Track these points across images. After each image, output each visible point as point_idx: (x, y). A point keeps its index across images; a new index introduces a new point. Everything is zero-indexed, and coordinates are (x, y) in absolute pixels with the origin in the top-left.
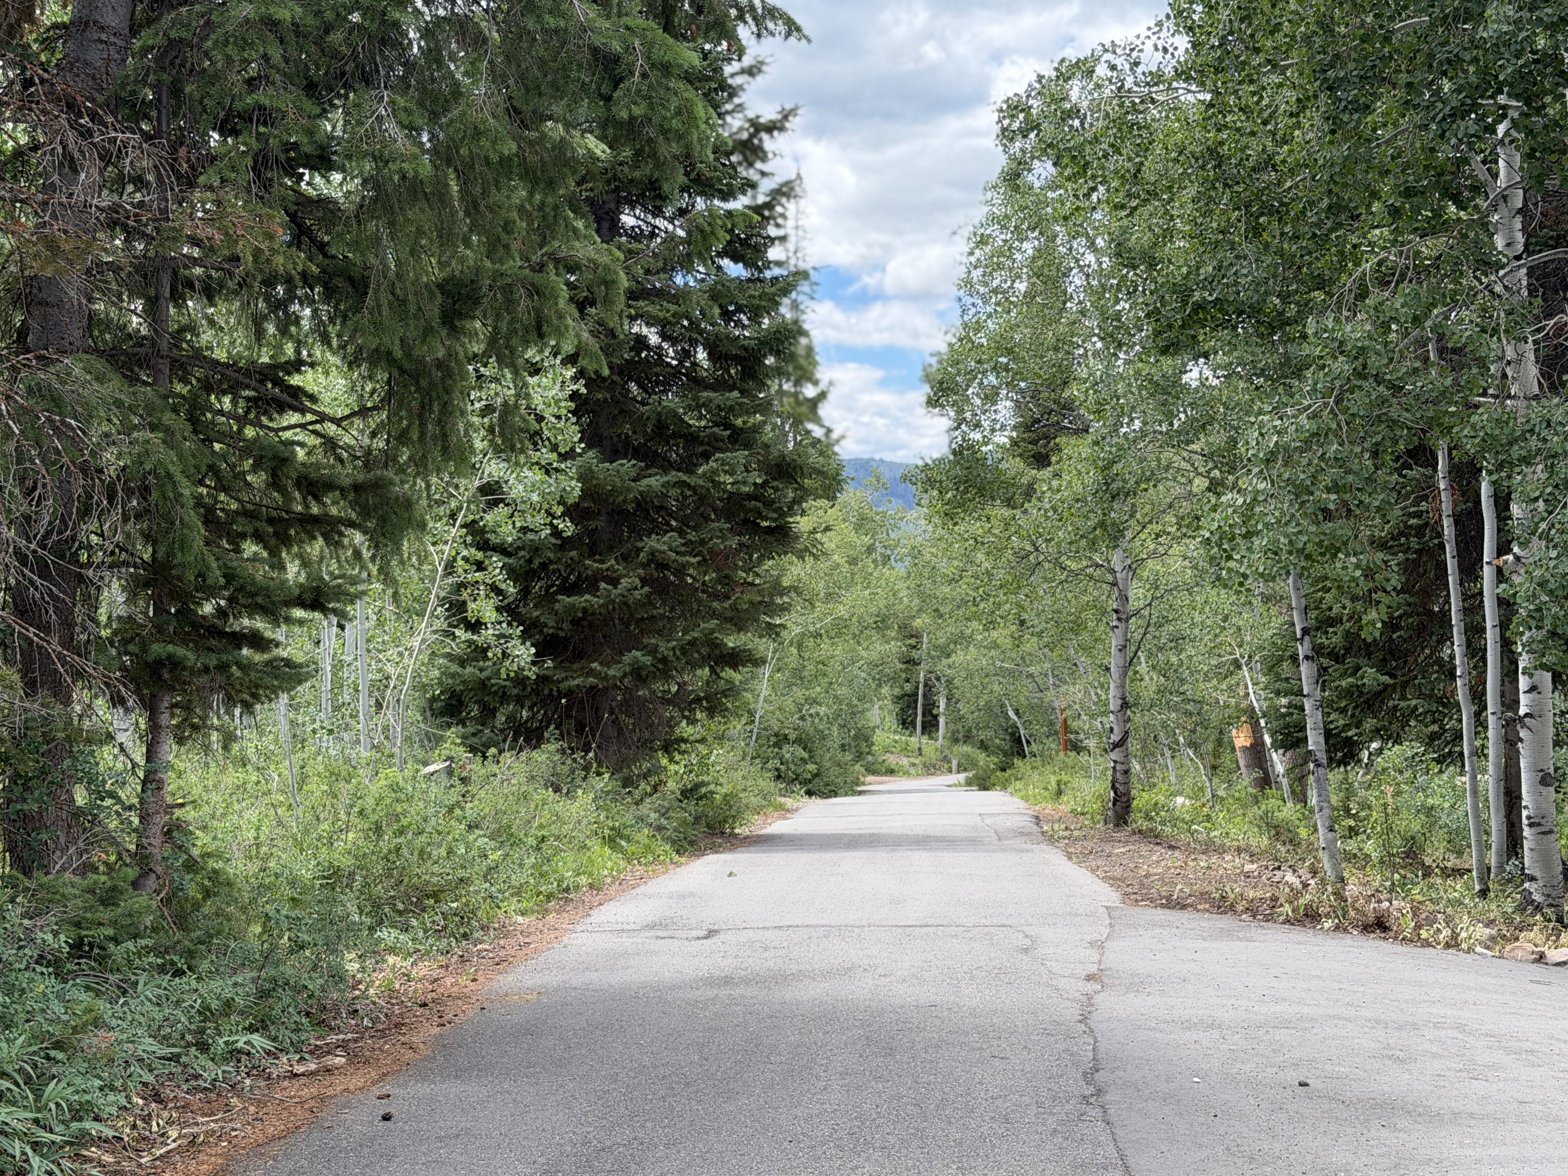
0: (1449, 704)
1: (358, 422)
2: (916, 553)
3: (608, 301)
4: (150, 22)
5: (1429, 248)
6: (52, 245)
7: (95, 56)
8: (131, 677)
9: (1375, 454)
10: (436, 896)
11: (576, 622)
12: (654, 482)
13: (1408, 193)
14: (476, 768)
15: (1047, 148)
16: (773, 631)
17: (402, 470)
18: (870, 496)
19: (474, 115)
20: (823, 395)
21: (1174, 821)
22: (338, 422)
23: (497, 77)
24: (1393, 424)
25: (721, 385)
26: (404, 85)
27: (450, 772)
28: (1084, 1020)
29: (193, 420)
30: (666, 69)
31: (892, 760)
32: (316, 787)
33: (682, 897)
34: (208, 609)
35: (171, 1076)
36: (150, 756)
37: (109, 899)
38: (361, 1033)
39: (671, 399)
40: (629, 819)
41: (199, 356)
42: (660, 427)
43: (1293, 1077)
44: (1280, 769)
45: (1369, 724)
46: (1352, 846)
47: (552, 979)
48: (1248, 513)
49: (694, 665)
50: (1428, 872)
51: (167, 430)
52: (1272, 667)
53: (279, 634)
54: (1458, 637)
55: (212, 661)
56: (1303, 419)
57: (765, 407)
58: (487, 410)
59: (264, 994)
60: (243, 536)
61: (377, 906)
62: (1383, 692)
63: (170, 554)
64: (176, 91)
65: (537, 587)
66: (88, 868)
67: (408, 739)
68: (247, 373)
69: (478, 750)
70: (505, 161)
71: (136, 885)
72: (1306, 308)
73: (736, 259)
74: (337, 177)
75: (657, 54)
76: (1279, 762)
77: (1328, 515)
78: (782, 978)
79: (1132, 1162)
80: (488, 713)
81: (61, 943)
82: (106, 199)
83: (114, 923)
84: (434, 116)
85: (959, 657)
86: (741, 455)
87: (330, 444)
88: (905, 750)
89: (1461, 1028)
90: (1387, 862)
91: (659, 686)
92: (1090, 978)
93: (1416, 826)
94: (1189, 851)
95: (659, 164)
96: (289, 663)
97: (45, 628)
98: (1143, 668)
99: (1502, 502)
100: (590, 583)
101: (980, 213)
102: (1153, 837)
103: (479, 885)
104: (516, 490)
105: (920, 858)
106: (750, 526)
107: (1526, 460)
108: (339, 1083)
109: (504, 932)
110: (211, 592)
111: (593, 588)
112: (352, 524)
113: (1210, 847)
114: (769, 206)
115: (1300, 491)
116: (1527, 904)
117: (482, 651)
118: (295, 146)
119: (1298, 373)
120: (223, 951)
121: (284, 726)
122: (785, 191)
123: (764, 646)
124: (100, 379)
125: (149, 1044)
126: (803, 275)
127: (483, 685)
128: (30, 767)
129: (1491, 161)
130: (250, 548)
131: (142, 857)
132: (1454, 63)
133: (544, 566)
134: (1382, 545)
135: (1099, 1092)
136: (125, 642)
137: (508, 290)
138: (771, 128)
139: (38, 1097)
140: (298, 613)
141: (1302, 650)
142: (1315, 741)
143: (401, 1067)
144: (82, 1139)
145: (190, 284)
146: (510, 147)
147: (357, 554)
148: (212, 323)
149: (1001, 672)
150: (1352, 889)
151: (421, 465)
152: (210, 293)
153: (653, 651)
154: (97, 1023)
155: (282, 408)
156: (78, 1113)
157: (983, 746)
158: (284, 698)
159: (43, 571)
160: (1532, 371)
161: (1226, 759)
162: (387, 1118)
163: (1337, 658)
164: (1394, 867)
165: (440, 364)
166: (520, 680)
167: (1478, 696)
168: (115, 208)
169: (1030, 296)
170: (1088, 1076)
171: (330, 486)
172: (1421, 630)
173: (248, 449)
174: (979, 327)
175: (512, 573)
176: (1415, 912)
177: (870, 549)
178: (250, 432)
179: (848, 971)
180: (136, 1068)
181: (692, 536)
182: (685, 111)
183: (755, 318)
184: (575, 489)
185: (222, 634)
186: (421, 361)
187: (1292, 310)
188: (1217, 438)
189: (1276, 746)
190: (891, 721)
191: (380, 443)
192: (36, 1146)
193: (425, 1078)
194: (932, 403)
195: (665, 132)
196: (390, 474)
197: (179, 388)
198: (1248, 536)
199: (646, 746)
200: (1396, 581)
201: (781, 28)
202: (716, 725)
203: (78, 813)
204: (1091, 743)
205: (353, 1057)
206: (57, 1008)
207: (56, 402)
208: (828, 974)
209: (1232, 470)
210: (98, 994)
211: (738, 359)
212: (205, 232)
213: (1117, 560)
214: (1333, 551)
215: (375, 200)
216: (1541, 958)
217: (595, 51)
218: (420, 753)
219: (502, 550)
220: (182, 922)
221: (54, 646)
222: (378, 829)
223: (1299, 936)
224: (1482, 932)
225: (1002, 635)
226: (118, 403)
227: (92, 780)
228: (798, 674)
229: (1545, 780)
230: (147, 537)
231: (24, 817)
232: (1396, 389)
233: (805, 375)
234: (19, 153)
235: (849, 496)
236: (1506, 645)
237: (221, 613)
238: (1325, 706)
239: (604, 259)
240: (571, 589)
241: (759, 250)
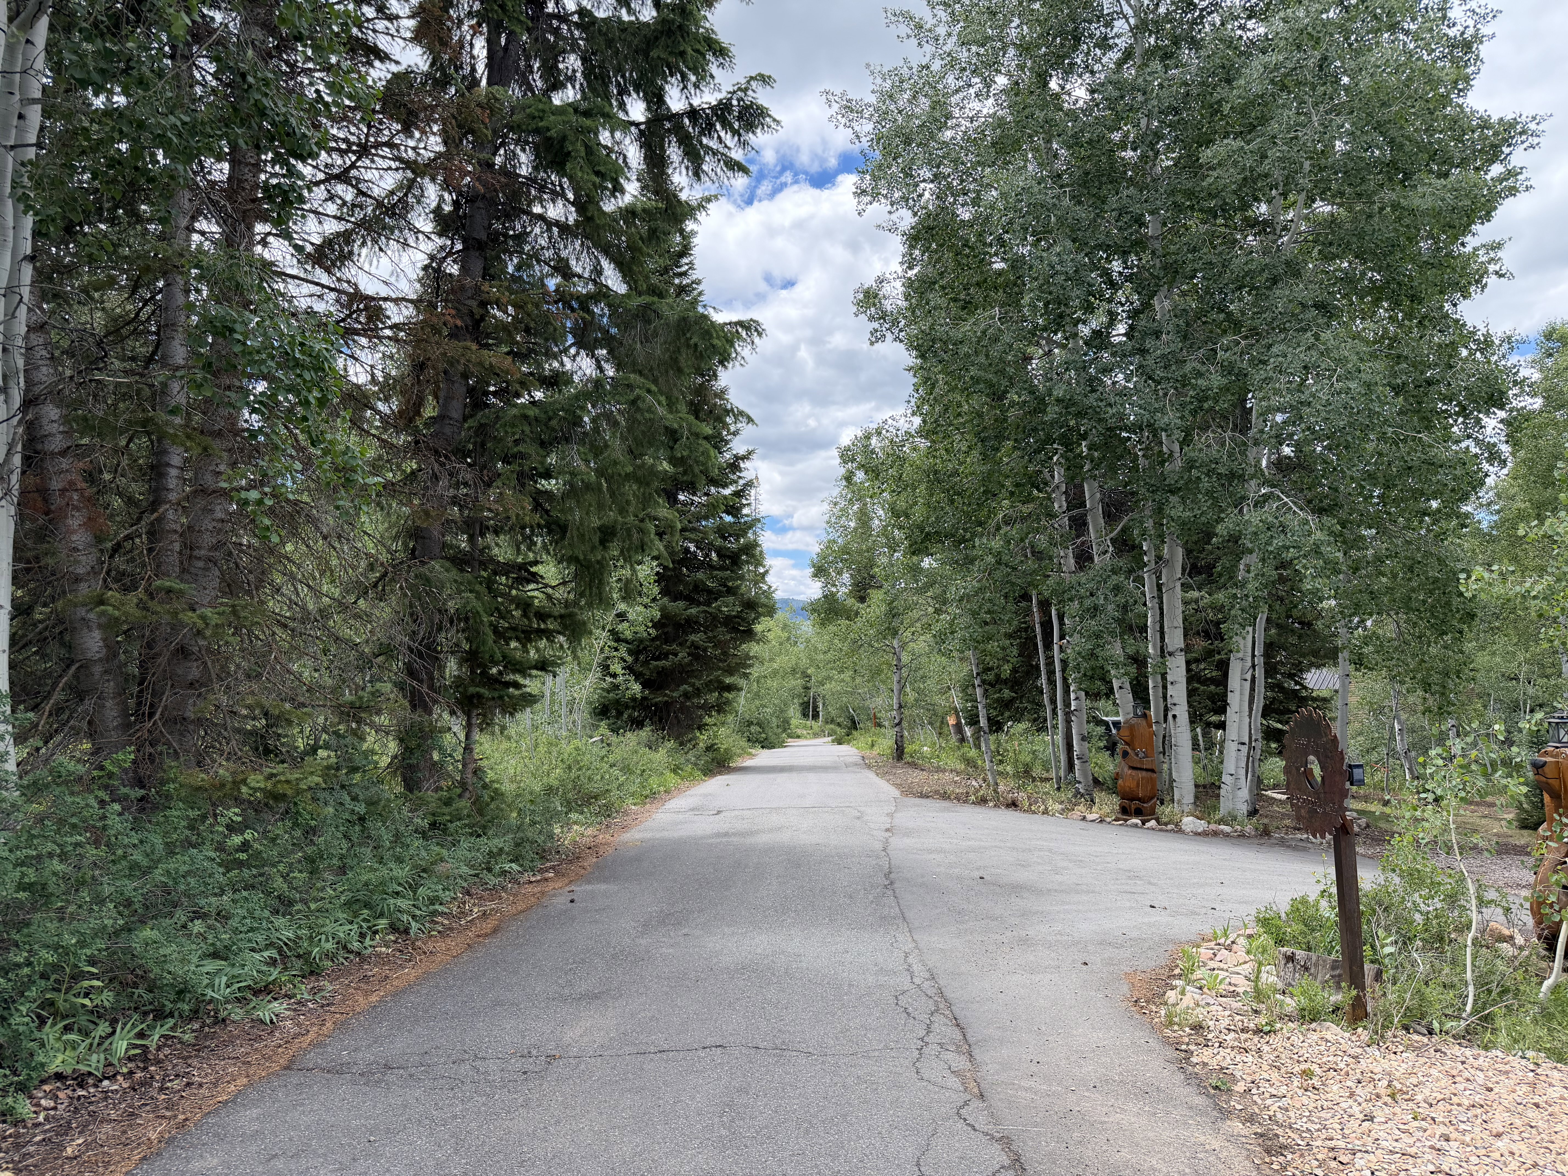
0: (1041, 705)
1: (562, 588)
2: (808, 641)
3: (672, 534)
4: (472, 416)
5: (1026, 509)
6: (427, 513)
7: (448, 430)
8: (459, 702)
9: (1006, 597)
10: (596, 798)
11: (658, 673)
12: (693, 611)
13: (1017, 485)
14: (614, 739)
15: (861, 466)
16: (746, 676)
17: (581, 608)
18: (788, 615)
19: (614, 456)
20: (767, 572)
21: (923, 758)
22: (553, 588)
23: (623, 438)
24: (1013, 584)
25: (722, 568)
26: (582, 442)
27: (602, 741)
28: (884, 850)
29: (489, 588)
30: (697, 435)
31: (799, 732)
32: (542, 749)
33: (706, 796)
34: (494, 671)
35: (475, 884)
36: (468, 737)
37: (448, 802)
38: (561, 861)
39: (700, 575)
40: (682, 760)
41: (492, 560)
42: (696, 587)
43: (977, 874)
44: (969, 734)
45: (1007, 714)
46: (1001, 768)
47: (648, 835)
48: (952, 623)
49: (711, 691)
50: (1034, 780)
51: (477, 593)
52: (964, 690)
53: (527, 682)
54: (1044, 676)
55: (496, 694)
56: (974, 583)
57: (742, 578)
58: (620, 580)
59: (517, 845)
60: (510, 639)
61: (569, 802)
62: (1012, 701)
63: (478, 647)
64: (483, 444)
65: (641, 657)
66: (438, 789)
67: (584, 727)
68: (513, 567)
69: (615, 731)
70: (627, 475)
71: (460, 796)
72: (974, 535)
73: (728, 513)
74: (554, 482)
75: (694, 429)
76: (968, 731)
77: (986, 623)
78: (751, 833)
79: (907, 915)
80: (620, 714)
81: (425, 823)
82: (452, 492)
83: (450, 814)
84: (596, 456)
85: (827, 686)
86: (731, 599)
87: (549, 597)
88: (805, 727)
89: (1050, 851)
90: (1016, 775)
91: (695, 701)
92: (887, 830)
93: (1028, 759)
94: (930, 771)
95: (694, 476)
96: (530, 695)
97: (421, 681)
98: (908, 690)
99: (1061, 618)
100: (666, 656)
101: (836, 492)
102: (914, 765)
103: (615, 793)
104: (631, 616)
105: (812, 777)
106: (735, 630)
107: (1071, 600)
108: (551, 885)
109: (626, 813)
110: (496, 664)
111: (666, 657)
112: (559, 633)
113: (939, 770)
114: (742, 491)
115: (974, 614)
116: (1077, 793)
117: (616, 687)
118: (535, 468)
119: (972, 562)
120: (499, 825)
121: (529, 722)
122: (749, 484)
123: (742, 683)
124: (447, 570)
125: (465, 870)
126: (759, 520)
127: (617, 701)
128: (413, 744)
129: (1052, 472)
130: (513, 644)
131: (463, 784)
132: (1035, 430)
133: (645, 648)
134: (1009, 636)
135: (892, 883)
136: (457, 687)
137: (628, 530)
138: (744, 458)
139: (415, 893)
140: (534, 672)
141: (976, 683)
142: (983, 722)
143: (580, 878)
144: (435, 913)
145: (488, 528)
146: (629, 469)
147: (561, 646)
148: (497, 545)
149: (846, 692)
150: (1001, 788)
151: (590, 605)
152: (497, 533)
153: (693, 685)
154: (442, 860)
155: (528, 582)
156: (433, 901)
157: (839, 725)
158: (528, 710)
159: (420, 655)
160: (1072, 561)
161: (945, 730)
162: (572, 901)
163: (993, 686)
164: (1019, 778)
165: (598, 562)
166: (634, 699)
167: (1053, 701)
168: (455, 497)
169: (856, 529)
170: (887, 875)
171: (549, 616)
172: (1028, 673)
173: (513, 600)
174: (834, 541)
175: (630, 652)
176: (1029, 798)
177: (789, 639)
178: (514, 592)
179: (779, 829)
180: (459, 880)
181: (710, 634)
182: (705, 453)
183: (737, 540)
184: (658, 615)
185: (501, 683)
186: (590, 561)
187: (968, 535)
188: (937, 590)
189: (967, 724)
190: (798, 714)
191: (572, 596)
192: (414, 917)
193: (589, 882)
194: (815, 575)
195: (697, 462)
196: (576, 610)
197: (483, 573)
198: (952, 633)
199: (690, 728)
200: (1015, 652)
201: (745, 420)
202: (721, 717)
203: (435, 764)
204: (886, 723)
205: (557, 873)
206: (424, 853)
207: (428, 581)
208: (771, 831)
209: (944, 604)
210: (442, 846)
211: (729, 557)
212: (494, 507)
213: (895, 643)
214: (990, 638)
215: (569, 492)
216: (1084, 818)
217: (666, 428)
218: (589, 732)
219: (626, 641)
220: (481, 812)
221: (425, 689)
222: (570, 768)
223: (979, 810)
224: (1058, 807)
225: (847, 675)
226: (456, 581)
227: (441, 749)
228: (757, 695)
229: (1083, 739)
230: (467, 639)
231: (410, 766)
232: (1014, 569)
233: (759, 563)
234: (413, 472)
235: (779, 615)
236: (1065, 680)
237: (500, 673)
238: (987, 707)
239: (670, 517)
240: (658, 659)
241: (739, 510)
